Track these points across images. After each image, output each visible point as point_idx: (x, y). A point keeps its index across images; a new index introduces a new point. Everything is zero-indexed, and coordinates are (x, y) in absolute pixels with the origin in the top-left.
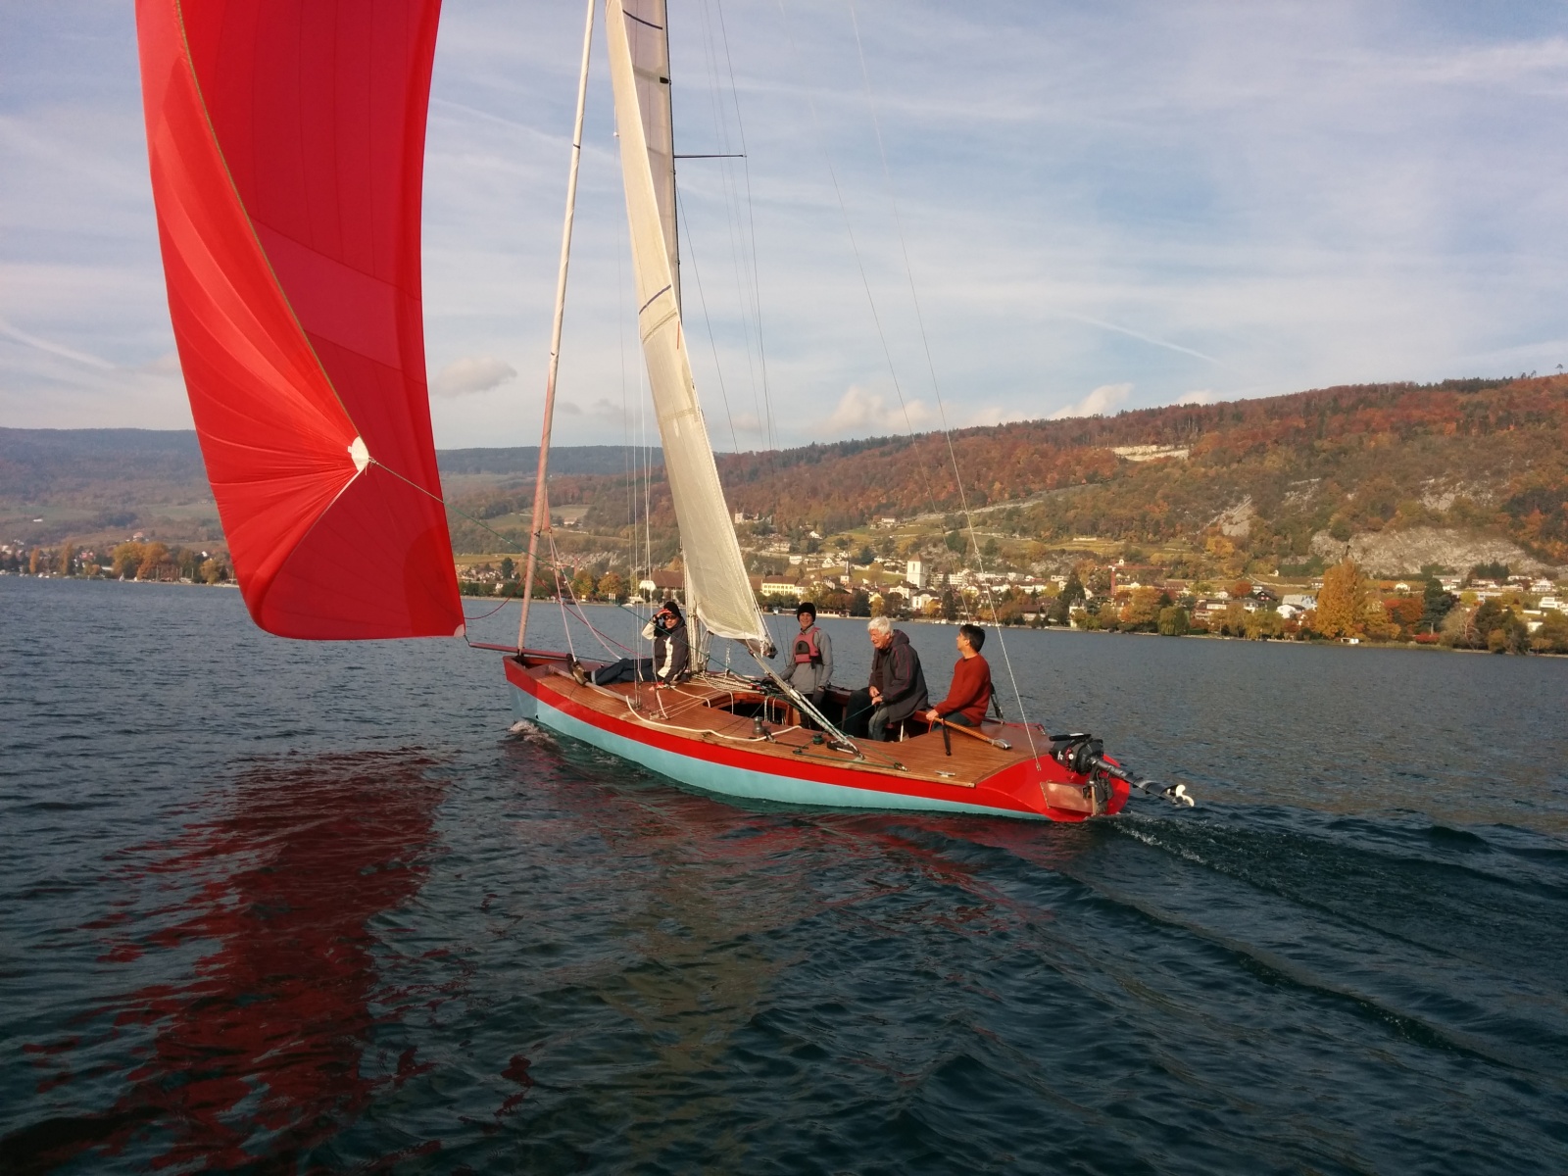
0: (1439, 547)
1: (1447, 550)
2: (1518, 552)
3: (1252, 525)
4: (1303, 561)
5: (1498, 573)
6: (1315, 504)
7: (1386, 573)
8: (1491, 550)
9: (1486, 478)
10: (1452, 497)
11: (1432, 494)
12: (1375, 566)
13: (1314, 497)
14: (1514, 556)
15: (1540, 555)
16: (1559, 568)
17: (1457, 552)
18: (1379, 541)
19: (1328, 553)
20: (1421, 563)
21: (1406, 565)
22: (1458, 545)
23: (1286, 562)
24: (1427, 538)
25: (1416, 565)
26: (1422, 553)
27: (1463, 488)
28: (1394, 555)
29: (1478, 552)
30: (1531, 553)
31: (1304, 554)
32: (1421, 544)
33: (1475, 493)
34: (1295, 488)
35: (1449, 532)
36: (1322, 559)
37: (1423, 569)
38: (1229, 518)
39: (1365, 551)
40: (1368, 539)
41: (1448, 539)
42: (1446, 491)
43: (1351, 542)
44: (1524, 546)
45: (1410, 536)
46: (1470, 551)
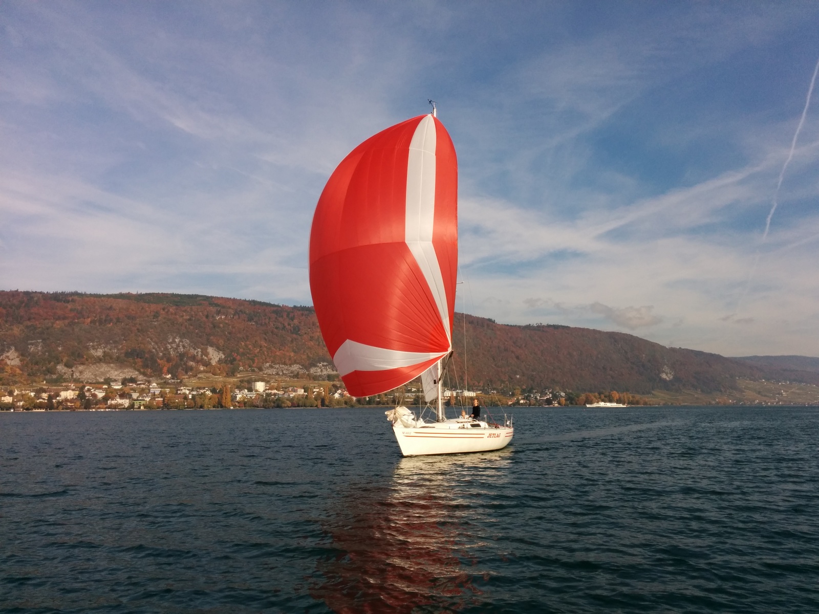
0: (109, 371)
1: (112, 372)
2: (137, 373)
3: (21, 361)
4: (54, 377)
5: (133, 380)
6: (46, 351)
7: (90, 381)
8: (128, 372)
9: (111, 344)
10: (101, 351)
11: (93, 349)
12: (85, 379)
13: (43, 348)
14: (136, 374)
15: (144, 374)
16: (151, 379)
17: (116, 373)
18: (86, 369)
19: (65, 373)
20: (103, 377)
21: (98, 378)
22: (116, 370)
23: (48, 377)
24: (104, 368)
25: (101, 378)
26: (103, 374)
27: (104, 348)
28: (92, 374)
29: (123, 373)
30: (141, 373)
31: (55, 374)
32: (102, 370)
33: (110, 350)
34: (32, 344)
35: (112, 365)
36: (63, 376)
37: (105, 379)
38: (7, 357)
39: (81, 372)
40: (81, 368)
41: (112, 368)
42: (98, 348)
43: (74, 369)
44: (138, 370)
45: (97, 366)
46: (121, 373)
